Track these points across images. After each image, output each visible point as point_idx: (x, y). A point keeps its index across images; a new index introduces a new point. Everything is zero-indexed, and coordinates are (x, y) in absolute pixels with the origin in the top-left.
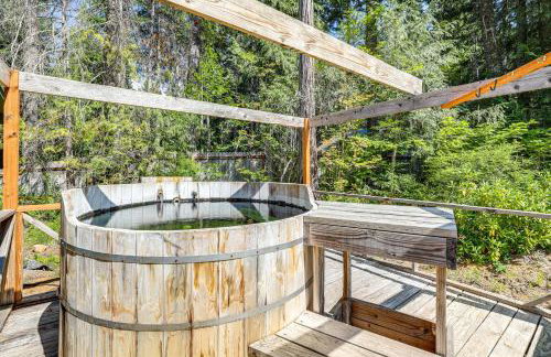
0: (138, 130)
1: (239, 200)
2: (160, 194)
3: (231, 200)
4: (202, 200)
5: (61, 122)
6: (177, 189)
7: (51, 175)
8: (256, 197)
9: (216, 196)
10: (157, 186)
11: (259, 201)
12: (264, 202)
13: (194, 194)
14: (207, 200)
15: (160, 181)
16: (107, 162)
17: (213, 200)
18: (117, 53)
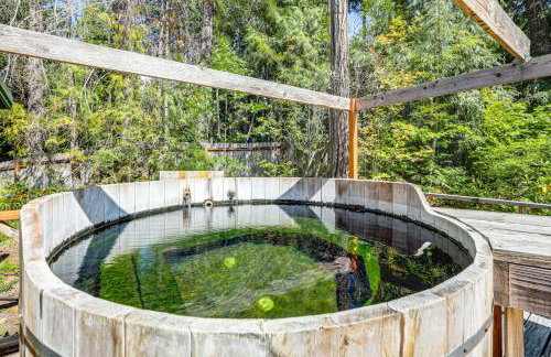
0: (148, 118)
1: (291, 203)
2: (187, 196)
3: (279, 202)
4: (241, 203)
5: (65, 110)
6: (209, 187)
7: (55, 168)
8: (316, 198)
9: (260, 197)
10: (183, 185)
11: (321, 205)
12: (329, 205)
13: (231, 195)
14: (248, 203)
15: (184, 177)
16: (114, 154)
17: (255, 203)
18: (124, 34)
